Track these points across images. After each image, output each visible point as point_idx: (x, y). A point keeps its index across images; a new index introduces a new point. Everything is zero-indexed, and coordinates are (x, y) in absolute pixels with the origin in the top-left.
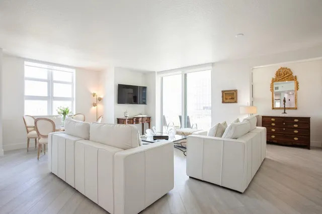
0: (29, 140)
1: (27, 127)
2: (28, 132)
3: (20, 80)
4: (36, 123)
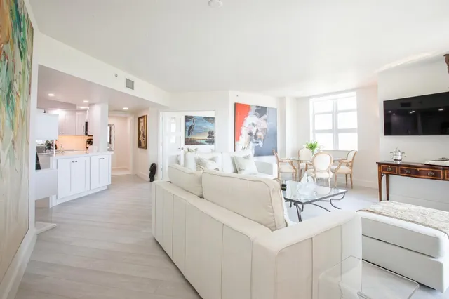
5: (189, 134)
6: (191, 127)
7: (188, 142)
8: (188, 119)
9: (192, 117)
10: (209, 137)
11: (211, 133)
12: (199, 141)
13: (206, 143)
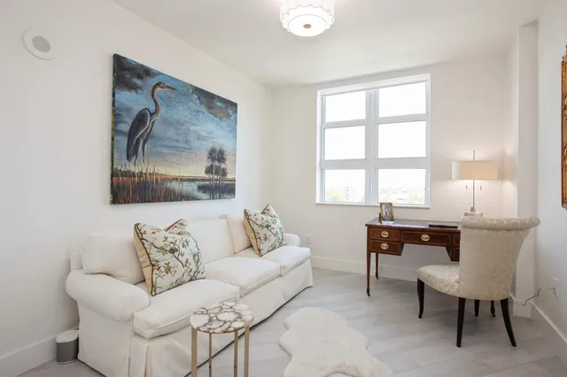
5: (132, 152)
6: (140, 120)
7: (126, 190)
8: (125, 73)
9: (145, 72)
10: (209, 171)
11: (217, 156)
12: (175, 186)
13: (200, 194)
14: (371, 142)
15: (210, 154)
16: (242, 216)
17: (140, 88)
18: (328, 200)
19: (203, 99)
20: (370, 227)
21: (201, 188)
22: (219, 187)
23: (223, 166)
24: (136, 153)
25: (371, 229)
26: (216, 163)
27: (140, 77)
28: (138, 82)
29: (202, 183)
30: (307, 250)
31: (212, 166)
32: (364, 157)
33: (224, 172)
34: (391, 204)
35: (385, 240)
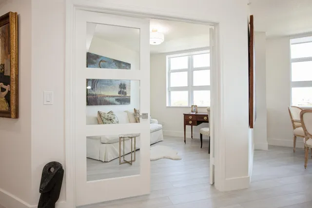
0: (295, 137)
1: (293, 121)
2: (294, 128)
3: (286, 62)
4: (302, 116)
7: (91, 100)
8: (91, 59)
10: (120, 93)
11: (123, 87)
13: (117, 102)
14: (190, 79)
15: (120, 86)
16: (133, 111)
17: (95, 63)
18: (172, 105)
19: (117, 64)
20: (185, 115)
21: (117, 100)
22: (124, 99)
23: (125, 91)
24: (94, 87)
25: (186, 116)
26: (122, 90)
27: (95, 59)
28: (95, 61)
29: (117, 98)
30: (160, 126)
31: (121, 91)
32: (187, 86)
33: (125, 93)
34: (196, 106)
35: (191, 120)
